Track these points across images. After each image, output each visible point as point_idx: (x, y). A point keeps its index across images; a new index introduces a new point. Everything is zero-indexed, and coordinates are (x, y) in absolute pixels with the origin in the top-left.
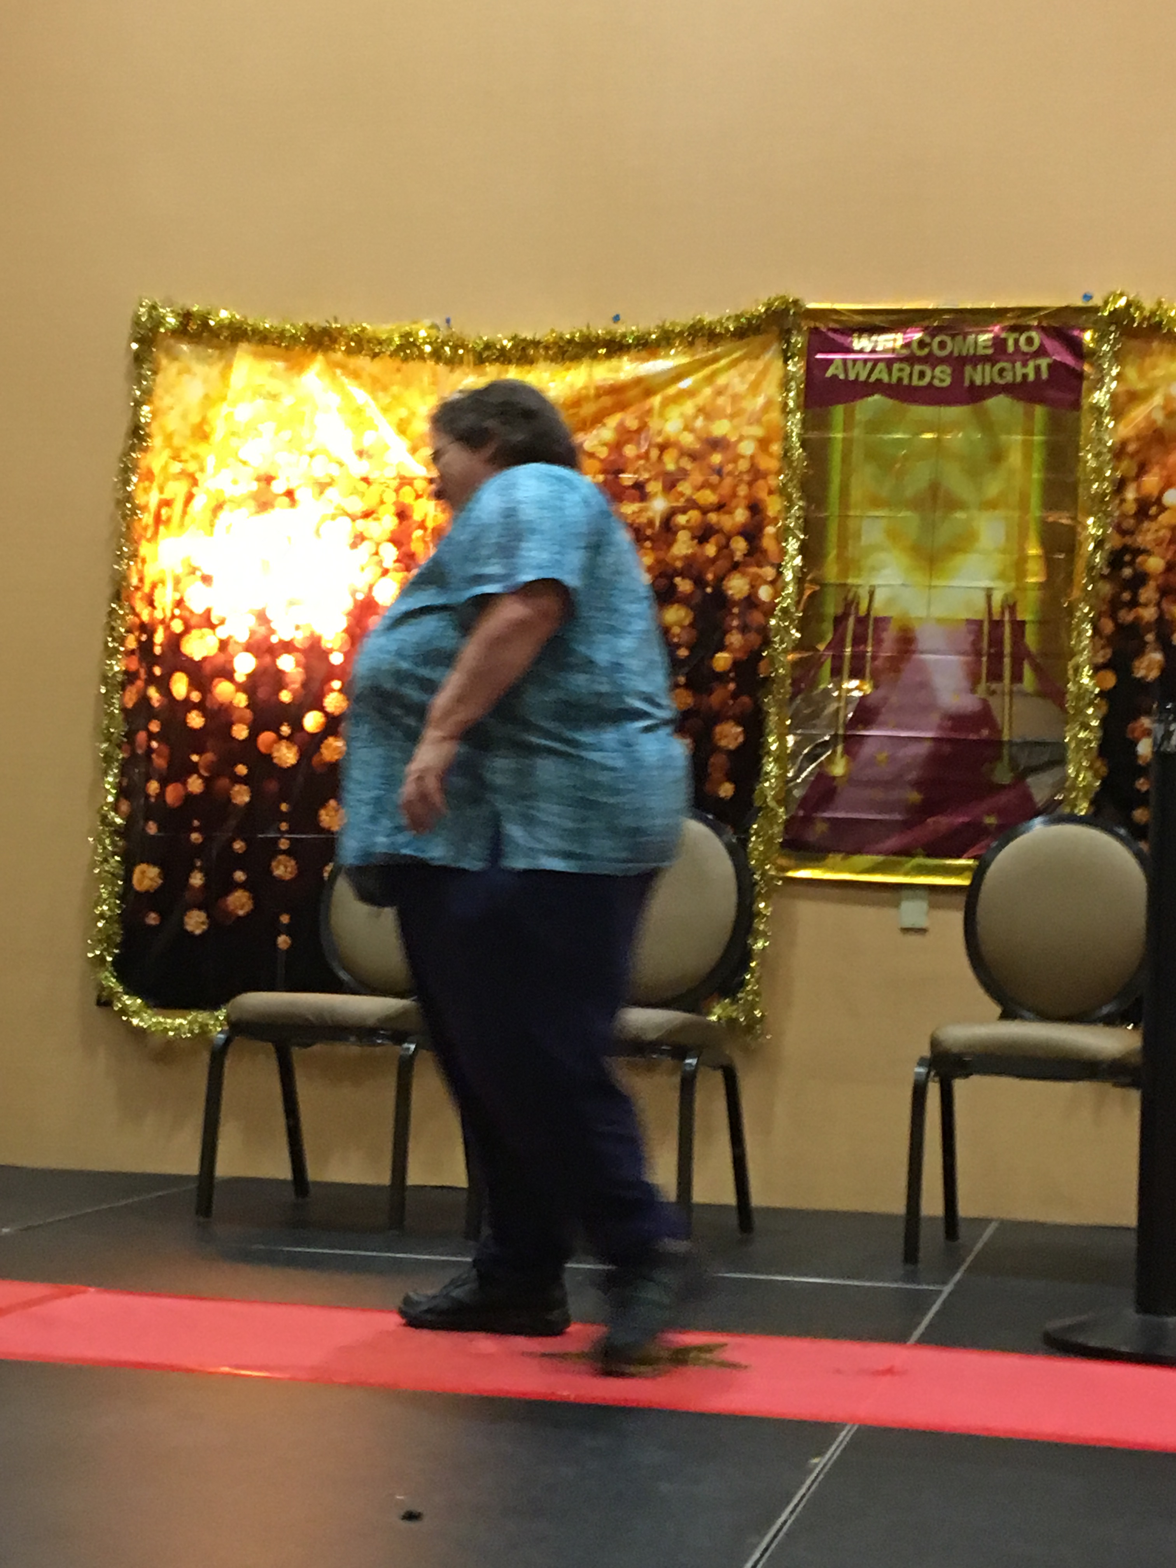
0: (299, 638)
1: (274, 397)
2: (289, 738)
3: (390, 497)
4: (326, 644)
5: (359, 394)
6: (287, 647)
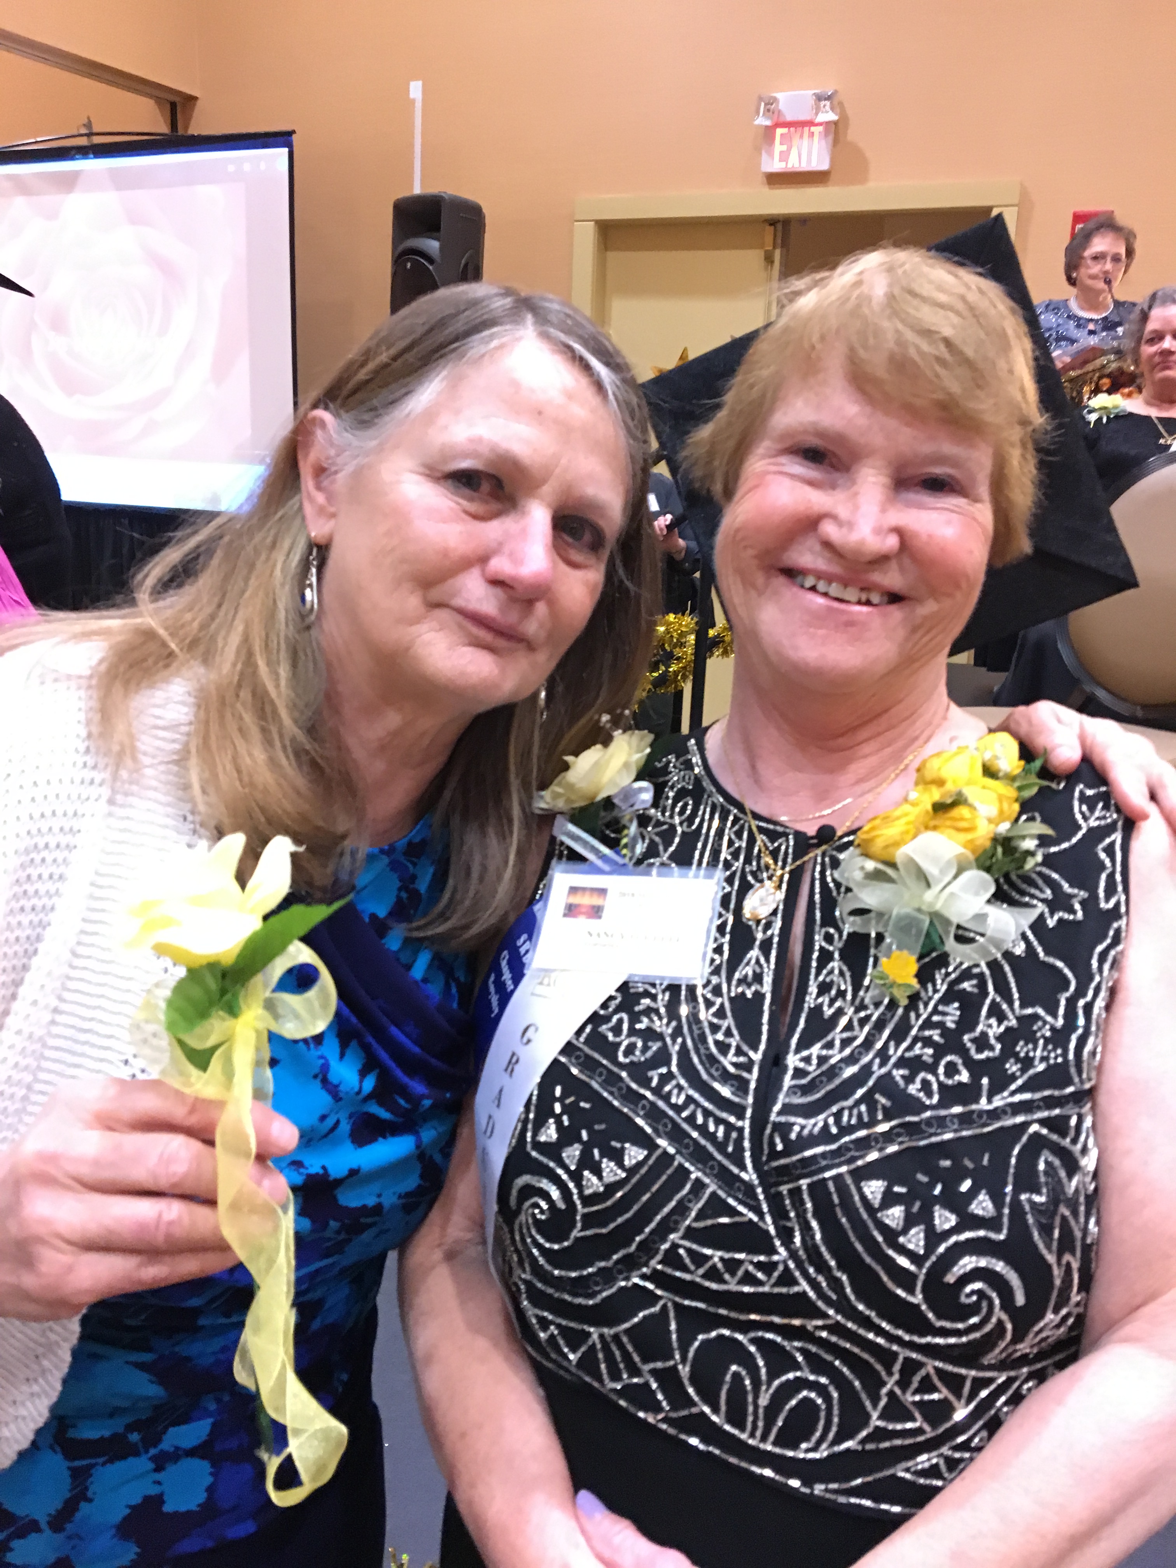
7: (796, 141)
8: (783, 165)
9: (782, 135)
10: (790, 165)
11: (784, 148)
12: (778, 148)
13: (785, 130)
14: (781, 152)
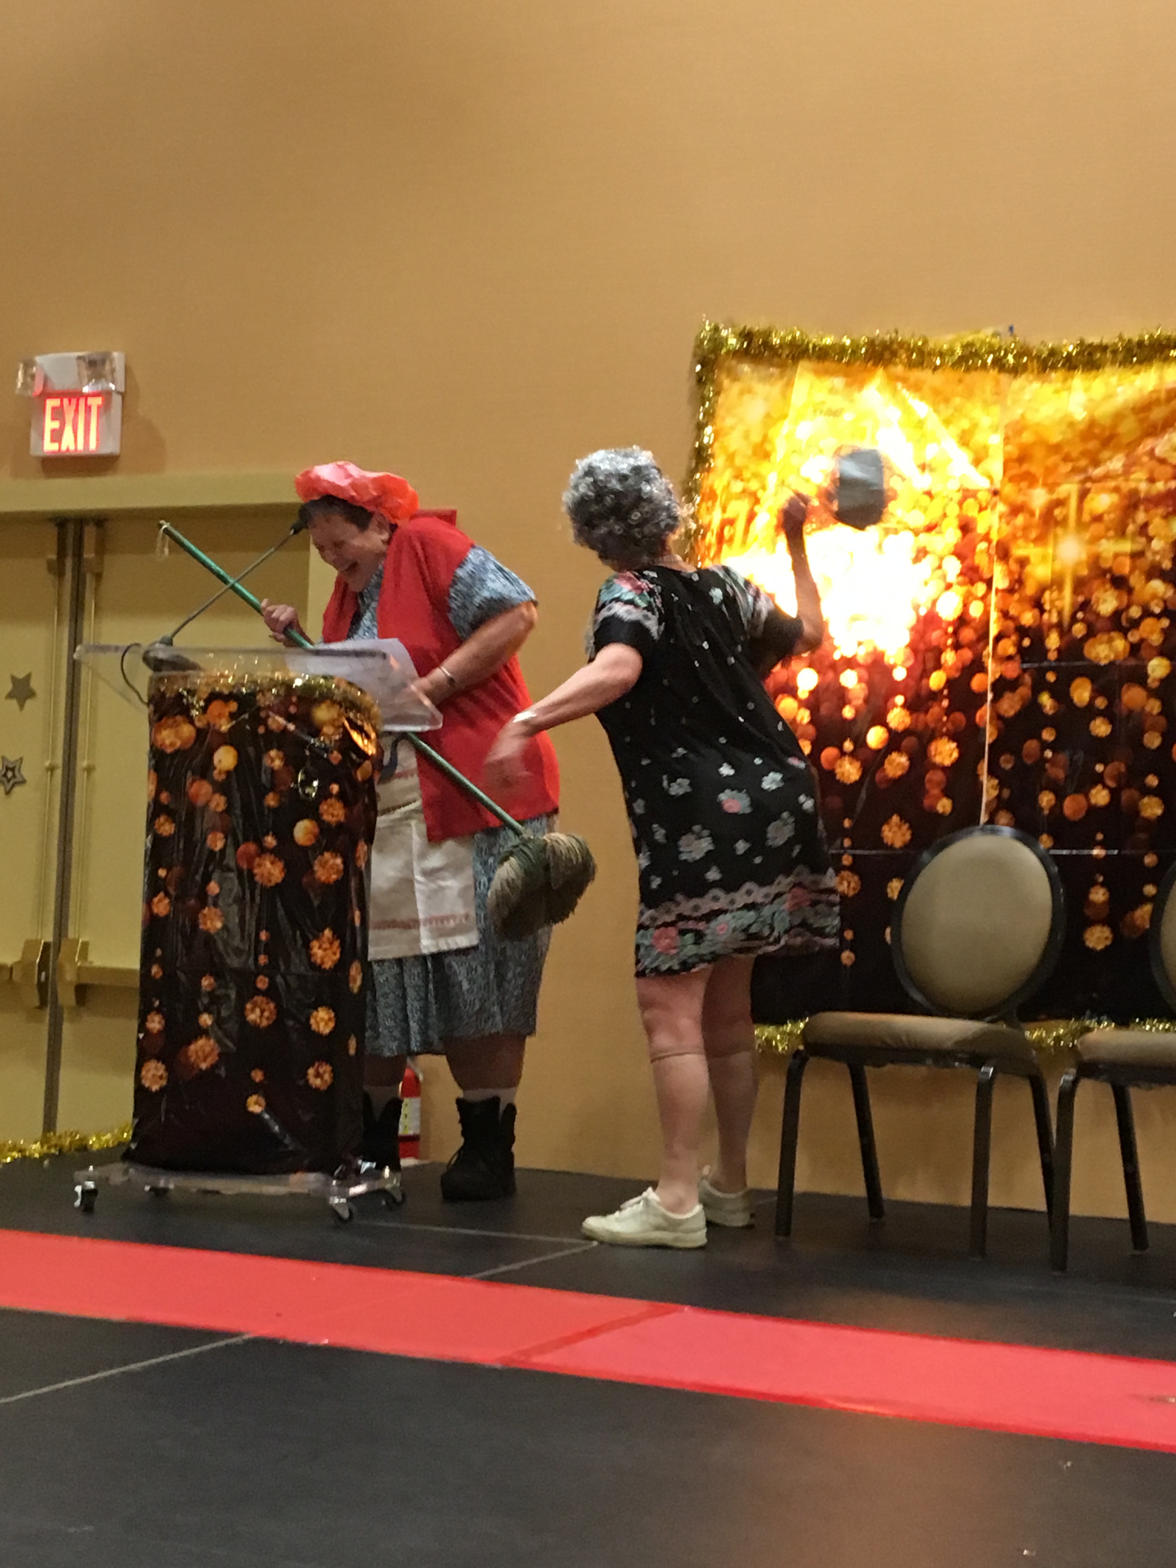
0: (862, 654)
1: (834, 413)
2: (853, 755)
3: (953, 511)
4: (889, 659)
5: (921, 407)
6: (850, 663)
7: (69, 417)
8: (55, 447)
9: (53, 409)
10: (64, 448)
11: (56, 425)
12: (50, 424)
13: (56, 402)
14: (53, 431)
